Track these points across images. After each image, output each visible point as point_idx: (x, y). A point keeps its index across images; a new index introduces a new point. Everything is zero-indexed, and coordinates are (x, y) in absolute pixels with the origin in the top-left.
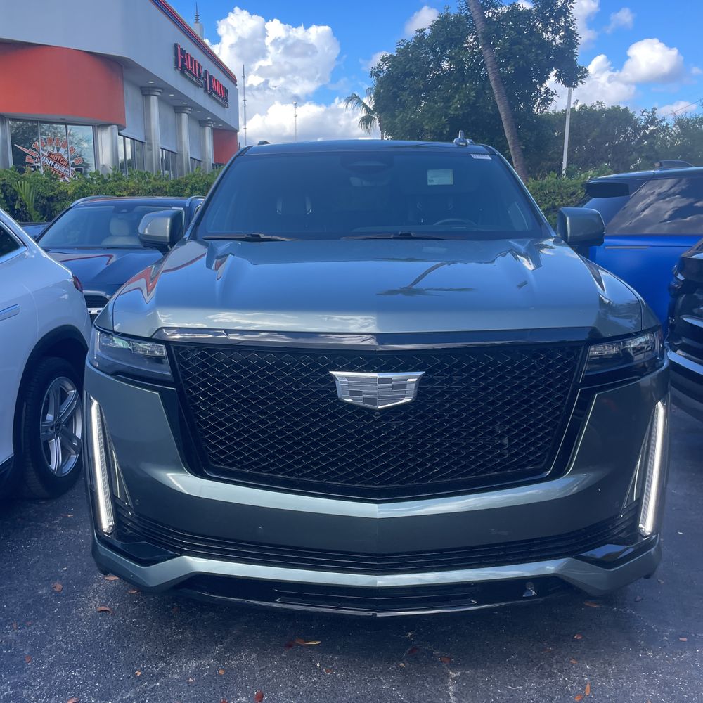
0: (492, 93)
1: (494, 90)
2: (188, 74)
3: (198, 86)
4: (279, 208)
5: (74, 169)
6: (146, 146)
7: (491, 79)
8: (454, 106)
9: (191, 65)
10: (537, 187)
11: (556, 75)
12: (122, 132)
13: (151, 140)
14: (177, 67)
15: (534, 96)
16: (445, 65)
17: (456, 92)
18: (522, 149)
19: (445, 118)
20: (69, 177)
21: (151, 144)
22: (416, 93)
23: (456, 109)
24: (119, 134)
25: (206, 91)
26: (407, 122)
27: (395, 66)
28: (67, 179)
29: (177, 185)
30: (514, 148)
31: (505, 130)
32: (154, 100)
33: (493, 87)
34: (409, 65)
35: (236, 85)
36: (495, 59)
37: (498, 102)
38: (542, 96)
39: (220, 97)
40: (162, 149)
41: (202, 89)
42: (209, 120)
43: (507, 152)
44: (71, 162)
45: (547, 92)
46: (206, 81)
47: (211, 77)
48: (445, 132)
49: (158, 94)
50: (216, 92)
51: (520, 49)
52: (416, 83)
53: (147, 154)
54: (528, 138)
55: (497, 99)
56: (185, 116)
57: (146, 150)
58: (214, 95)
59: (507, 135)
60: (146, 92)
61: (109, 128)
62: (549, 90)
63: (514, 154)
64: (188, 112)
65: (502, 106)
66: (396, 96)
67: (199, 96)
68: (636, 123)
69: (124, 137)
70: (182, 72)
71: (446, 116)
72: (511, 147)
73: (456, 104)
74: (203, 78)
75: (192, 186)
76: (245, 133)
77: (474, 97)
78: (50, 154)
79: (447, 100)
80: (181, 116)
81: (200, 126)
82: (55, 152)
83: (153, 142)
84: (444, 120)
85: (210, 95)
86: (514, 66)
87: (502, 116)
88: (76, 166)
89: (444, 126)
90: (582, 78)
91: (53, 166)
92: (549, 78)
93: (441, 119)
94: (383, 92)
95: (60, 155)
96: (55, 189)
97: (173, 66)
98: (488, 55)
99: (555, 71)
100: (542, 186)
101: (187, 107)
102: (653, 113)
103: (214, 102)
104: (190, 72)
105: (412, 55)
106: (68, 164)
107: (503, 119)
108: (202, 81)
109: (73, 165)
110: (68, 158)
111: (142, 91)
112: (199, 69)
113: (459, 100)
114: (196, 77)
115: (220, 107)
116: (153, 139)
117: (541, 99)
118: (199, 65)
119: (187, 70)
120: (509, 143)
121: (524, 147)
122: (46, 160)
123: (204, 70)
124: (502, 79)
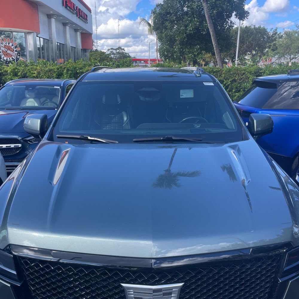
0: (206, 23)
1: (208, 22)
2: (68, 8)
3: (73, 14)
4: (104, 100)
5: (16, 53)
6: (50, 41)
7: (206, 17)
8: (189, 29)
9: (70, 4)
10: (228, 71)
11: (235, 15)
12: (38, 35)
13: (52, 39)
14: (63, 5)
15: (225, 24)
16: (185, 9)
17: (190, 23)
18: (219, 49)
19: (185, 34)
20: (14, 56)
21: (52, 41)
22: (172, 22)
23: (190, 30)
24: (37, 36)
25: (77, 16)
26: (168, 36)
27: (162, 9)
28: (13, 57)
29: (60, 68)
30: (216, 49)
31: (212, 40)
32: (53, 20)
33: (207, 21)
34: (169, 9)
35: (91, 13)
36: (208, 7)
37: (209, 27)
38: (229, 24)
39: (84, 18)
40: (58, 43)
41: (75, 15)
42: (79, 29)
43: (213, 50)
44: (15, 49)
45: (231, 23)
46: (77, 11)
47: (79, 9)
48: (185, 41)
49: (55, 17)
50: (82, 16)
51: (220, 3)
52: (172, 17)
53: (50, 45)
54: (222, 44)
55: (209, 26)
56: (68, 27)
57: (50, 44)
58: (81, 18)
59: (213, 43)
60: (49, 16)
61: (32, 34)
62: (232, 22)
63: (216, 52)
64: (69, 25)
65: (211, 29)
66: (163, 23)
67: (74, 18)
68: (268, 35)
69: (40, 37)
70: (66, 7)
71: (186, 33)
72: (215, 49)
73: (190, 28)
74: (76, 10)
75: (67, 69)
76: (96, 33)
77: (198, 25)
78: (5, 46)
79: (186, 26)
80: (66, 28)
81: (75, 31)
82: (8, 45)
83: (53, 40)
84: (185, 35)
85: (79, 17)
86: (217, 10)
87: (211, 34)
88: (18, 51)
89: (185, 38)
90: (247, 16)
91: (7, 51)
92: (232, 16)
93: (183, 34)
94: (157, 21)
95: (10, 46)
96: (2, 70)
97: (62, 5)
98: (205, 5)
99: (235, 13)
100: (230, 70)
101: (69, 23)
102: (276, 30)
103: (81, 21)
104: (70, 7)
105: (170, 5)
106: (14, 50)
107: (211, 36)
108: (75, 12)
109: (16, 51)
110: (13, 48)
111: (47, 16)
112: (74, 6)
113: (192, 26)
114: (72, 10)
115: (84, 23)
116: (53, 38)
117: (228, 26)
118: (73, 4)
119: (68, 6)
120: (214, 46)
121: (220, 49)
122: (3, 49)
123: (76, 6)
124: (211, 17)
